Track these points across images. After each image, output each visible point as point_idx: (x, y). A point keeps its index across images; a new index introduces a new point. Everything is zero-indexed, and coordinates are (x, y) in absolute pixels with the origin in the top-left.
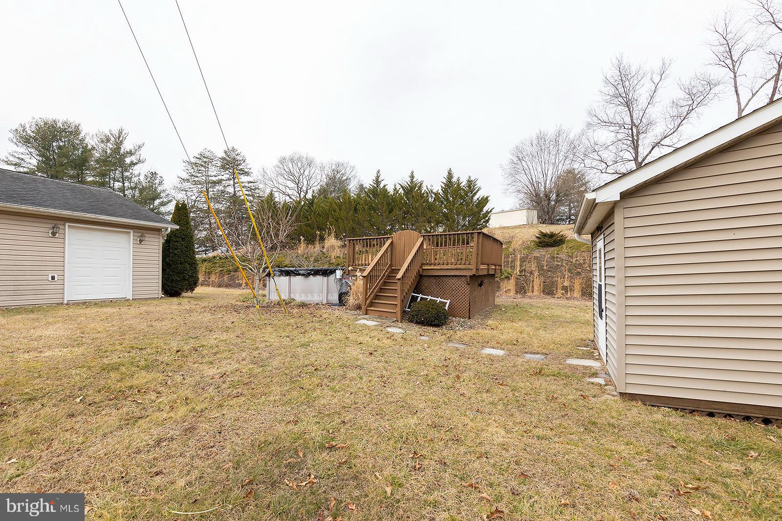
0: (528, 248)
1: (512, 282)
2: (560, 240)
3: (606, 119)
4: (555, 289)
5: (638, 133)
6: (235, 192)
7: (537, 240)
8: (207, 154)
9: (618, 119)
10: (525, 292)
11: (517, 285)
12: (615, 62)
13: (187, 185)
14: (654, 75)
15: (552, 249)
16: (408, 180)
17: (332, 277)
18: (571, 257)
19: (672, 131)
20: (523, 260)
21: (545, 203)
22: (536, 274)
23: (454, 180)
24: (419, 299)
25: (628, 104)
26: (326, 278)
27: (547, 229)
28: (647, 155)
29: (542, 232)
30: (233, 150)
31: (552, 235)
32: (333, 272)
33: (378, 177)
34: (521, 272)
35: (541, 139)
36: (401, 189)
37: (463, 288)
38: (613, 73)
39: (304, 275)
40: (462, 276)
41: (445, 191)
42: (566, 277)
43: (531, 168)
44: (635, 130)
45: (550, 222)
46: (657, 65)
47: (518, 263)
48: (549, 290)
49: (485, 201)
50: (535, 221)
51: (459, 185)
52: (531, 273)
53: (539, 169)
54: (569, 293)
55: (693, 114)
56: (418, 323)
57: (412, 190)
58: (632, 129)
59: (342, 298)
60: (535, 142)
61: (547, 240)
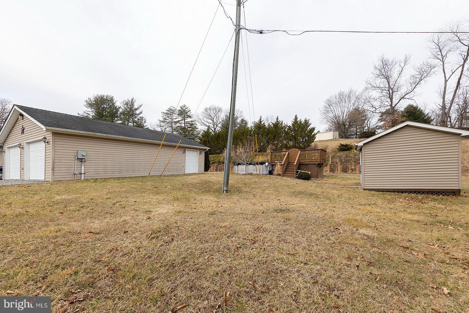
0: (334, 152)
1: (328, 167)
2: (351, 148)
3: (375, 85)
4: (348, 170)
5: (393, 92)
6: (185, 126)
7: (339, 148)
8: (173, 109)
9: (382, 86)
10: (334, 171)
11: (330, 168)
12: (381, 58)
13: (162, 124)
14: (401, 64)
15: (347, 152)
16: (275, 120)
17: (264, 165)
18: (356, 156)
19: (411, 91)
20: (333, 157)
21: (342, 127)
22: (339, 163)
23: (298, 120)
24: (299, 172)
25: (387, 78)
26: (262, 166)
27: (344, 142)
28: (397, 103)
29: (341, 144)
30: (185, 106)
31: (346, 145)
32: (264, 163)
33: (261, 119)
34: (332, 163)
35: (341, 95)
36: (272, 124)
37: (315, 168)
38: (379, 64)
39: (254, 164)
40: (315, 164)
41: (293, 125)
42: (353, 164)
43: (335, 109)
44: (391, 91)
45: (345, 137)
46: (403, 59)
47: (331, 159)
48: (345, 170)
49: (313, 129)
50: (337, 137)
51: (301, 122)
52: (337, 163)
53: (340, 110)
54: (354, 171)
55: (422, 82)
56: (301, 179)
57: (277, 125)
58: (389, 91)
59: (271, 173)
60: (338, 97)
61: (344, 148)
